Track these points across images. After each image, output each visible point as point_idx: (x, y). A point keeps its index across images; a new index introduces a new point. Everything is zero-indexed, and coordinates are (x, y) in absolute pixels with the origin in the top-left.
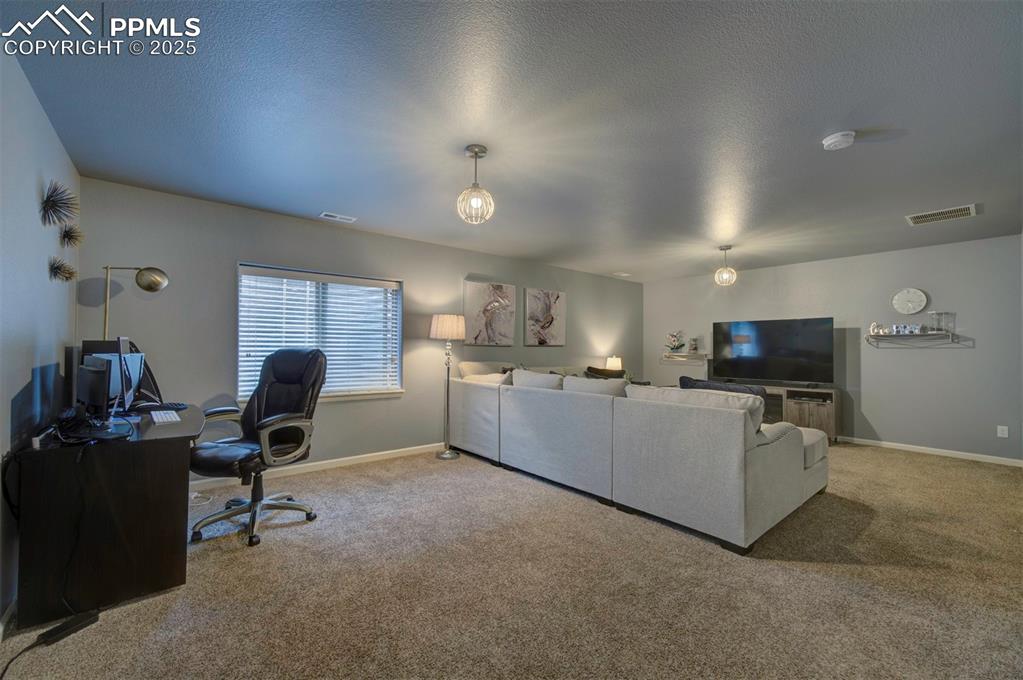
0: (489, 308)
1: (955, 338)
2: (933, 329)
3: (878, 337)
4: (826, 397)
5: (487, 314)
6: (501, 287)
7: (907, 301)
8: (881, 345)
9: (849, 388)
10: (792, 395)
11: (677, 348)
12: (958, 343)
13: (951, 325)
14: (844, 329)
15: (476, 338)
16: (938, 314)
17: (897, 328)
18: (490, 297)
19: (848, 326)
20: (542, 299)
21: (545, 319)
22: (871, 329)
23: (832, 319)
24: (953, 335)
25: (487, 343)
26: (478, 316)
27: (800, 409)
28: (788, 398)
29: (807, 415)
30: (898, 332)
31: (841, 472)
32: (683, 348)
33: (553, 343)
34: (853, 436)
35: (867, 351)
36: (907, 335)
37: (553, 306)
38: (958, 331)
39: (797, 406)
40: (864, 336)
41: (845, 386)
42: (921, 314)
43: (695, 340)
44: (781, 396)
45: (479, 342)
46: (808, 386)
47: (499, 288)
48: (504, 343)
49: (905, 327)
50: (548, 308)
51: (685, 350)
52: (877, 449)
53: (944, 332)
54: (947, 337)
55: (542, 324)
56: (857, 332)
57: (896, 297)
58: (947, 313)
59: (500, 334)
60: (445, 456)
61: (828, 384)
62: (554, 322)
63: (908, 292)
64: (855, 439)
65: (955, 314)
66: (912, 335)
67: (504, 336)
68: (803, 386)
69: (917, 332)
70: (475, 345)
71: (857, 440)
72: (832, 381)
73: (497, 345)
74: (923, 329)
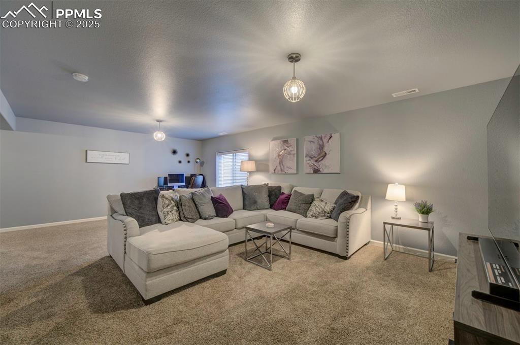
0: (281, 153)
5: (280, 157)
6: (287, 141)
15: (275, 170)
18: (281, 148)
20: (316, 142)
21: (319, 154)
26: (275, 158)
33: (326, 171)
37: (326, 145)
47: (286, 142)
48: (289, 172)
50: (321, 147)
55: (316, 159)
59: (287, 167)
62: (327, 156)
67: (290, 168)
73: (286, 174)
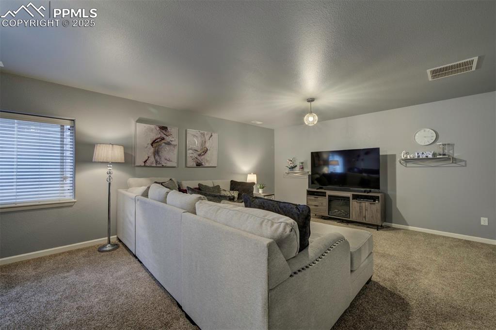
1: (455, 160)
2: (440, 155)
3: (407, 160)
4: (375, 199)
7: (424, 137)
8: (408, 165)
9: (389, 192)
10: (355, 197)
11: (293, 168)
12: (455, 163)
13: (451, 152)
14: (387, 155)
16: (443, 145)
17: (418, 154)
19: (389, 153)
22: (402, 155)
23: (379, 149)
24: (453, 158)
25: (154, 165)
27: (360, 206)
28: (353, 199)
29: (364, 209)
30: (419, 156)
31: (383, 256)
32: (296, 168)
34: (392, 223)
35: (400, 169)
36: (424, 159)
38: (456, 155)
39: (359, 204)
40: (398, 160)
41: (387, 190)
42: (432, 145)
43: (302, 163)
44: (349, 198)
45: (147, 164)
46: (365, 192)
49: (423, 153)
51: (297, 169)
52: (406, 231)
53: (447, 156)
54: (449, 159)
56: (394, 157)
57: (417, 135)
58: (449, 144)
60: (105, 249)
61: (377, 190)
63: (425, 131)
64: (393, 224)
65: (454, 144)
66: (427, 158)
68: (362, 192)
69: (430, 156)
70: (145, 166)
71: (394, 225)
72: (379, 188)
74: (434, 154)
